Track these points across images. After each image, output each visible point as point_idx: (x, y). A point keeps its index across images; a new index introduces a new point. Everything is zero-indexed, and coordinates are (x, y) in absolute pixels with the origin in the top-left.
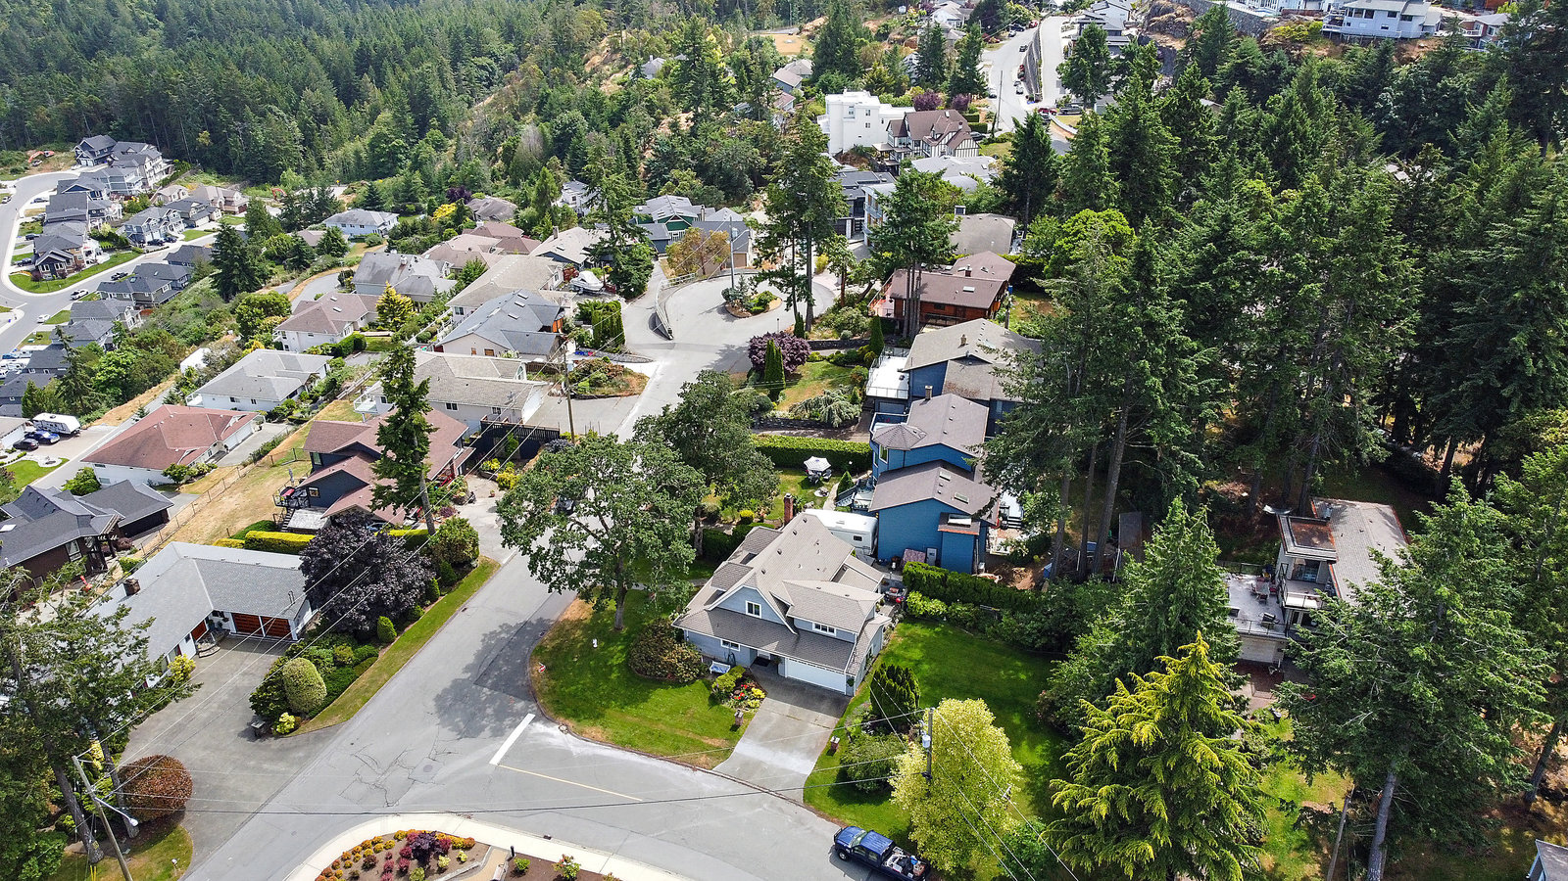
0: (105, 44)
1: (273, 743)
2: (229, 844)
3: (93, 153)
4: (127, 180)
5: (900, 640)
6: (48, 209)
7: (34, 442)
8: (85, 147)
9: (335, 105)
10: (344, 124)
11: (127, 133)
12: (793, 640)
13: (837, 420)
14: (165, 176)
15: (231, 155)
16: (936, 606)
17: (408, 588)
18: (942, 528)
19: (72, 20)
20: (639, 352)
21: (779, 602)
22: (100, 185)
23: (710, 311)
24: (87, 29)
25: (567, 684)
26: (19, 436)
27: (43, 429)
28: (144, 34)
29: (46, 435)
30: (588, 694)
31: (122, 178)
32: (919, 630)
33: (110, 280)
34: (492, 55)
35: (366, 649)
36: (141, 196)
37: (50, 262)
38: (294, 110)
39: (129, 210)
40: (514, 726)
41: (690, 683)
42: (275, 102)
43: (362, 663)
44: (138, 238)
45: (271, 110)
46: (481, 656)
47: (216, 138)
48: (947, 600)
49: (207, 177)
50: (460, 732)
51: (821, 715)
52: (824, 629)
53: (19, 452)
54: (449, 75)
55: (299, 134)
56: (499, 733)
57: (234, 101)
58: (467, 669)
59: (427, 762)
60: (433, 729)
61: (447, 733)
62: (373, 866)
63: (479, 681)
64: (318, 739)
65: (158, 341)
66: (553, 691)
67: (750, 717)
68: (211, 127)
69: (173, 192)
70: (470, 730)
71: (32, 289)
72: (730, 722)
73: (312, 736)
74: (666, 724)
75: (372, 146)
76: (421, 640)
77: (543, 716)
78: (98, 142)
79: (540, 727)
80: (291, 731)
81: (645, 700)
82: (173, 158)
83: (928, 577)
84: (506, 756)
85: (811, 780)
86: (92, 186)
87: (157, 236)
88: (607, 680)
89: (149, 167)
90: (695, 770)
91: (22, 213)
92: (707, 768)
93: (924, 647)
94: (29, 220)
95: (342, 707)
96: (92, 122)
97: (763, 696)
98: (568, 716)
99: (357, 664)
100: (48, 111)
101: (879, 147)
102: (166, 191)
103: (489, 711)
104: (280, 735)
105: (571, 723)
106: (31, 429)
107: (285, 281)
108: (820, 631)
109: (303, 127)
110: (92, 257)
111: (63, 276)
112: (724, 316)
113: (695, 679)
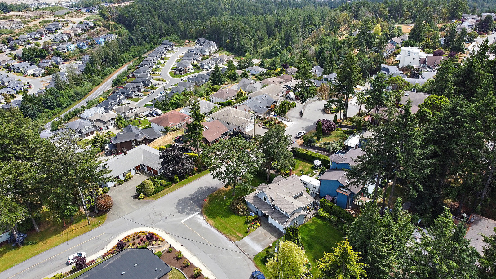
0: (215, 14)
1: (137, 200)
2: (113, 222)
3: (200, 43)
4: (205, 51)
5: (311, 222)
6: (184, 56)
7: (150, 115)
8: (199, 41)
9: (265, 36)
10: (266, 41)
11: (209, 38)
12: (273, 211)
13: (331, 150)
14: (216, 51)
15: (234, 47)
16: (326, 215)
17: (185, 169)
18: (337, 190)
19: (209, 6)
20: (290, 118)
21: (272, 199)
22: (198, 51)
23: (319, 110)
24: (211, 9)
25: (211, 207)
26: (147, 113)
27: (153, 112)
28: (226, 11)
29: (153, 114)
30: (215, 211)
31: (204, 50)
32: (319, 221)
33: (192, 77)
34: (315, 25)
35: (170, 183)
36: (208, 55)
37: (179, 70)
38: (253, 36)
39: (203, 59)
40: (192, 214)
41: (242, 216)
42: (249, 33)
43: (166, 186)
44: (203, 67)
45: (247, 36)
46: (195, 193)
47: (231, 42)
48: (331, 214)
49: (227, 53)
50: (179, 211)
51: (273, 237)
52: (282, 211)
53: (146, 117)
54: (300, 30)
55: (253, 43)
56: (188, 214)
57: (238, 32)
58: (190, 195)
59: (167, 216)
60: (173, 208)
61: (176, 211)
62: (139, 238)
63: (191, 199)
64: (147, 202)
65: (189, 95)
66: (207, 208)
67: (253, 231)
68: (231, 39)
69: (215, 56)
70: (181, 212)
71: (173, 77)
72: (246, 231)
73: (145, 201)
74: (230, 225)
75: (271, 49)
76: (184, 184)
77: (201, 214)
78: (202, 40)
79: (199, 216)
80: (142, 199)
81: (228, 217)
82: (219, 46)
83: (327, 205)
84: (186, 221)
85: (258, 254)
86: (196, 51)
87: (207, 67)
88: (222, 209)
89: (212, 48)
90: (230, 241)
91: (178, 56)
92: (233, 241)
93: (317, 226)
94: (179, 58)
95: (156, 196)
96: (202, 34)
97: (260, 226)
98: (207, 215)
99: (165, 186)
100: (193, 30)
101: (415, 66)
102: (214, 55)
103: (189, 208)
104: (139, 199)
105: (207, 217)
106: (151, 112)
107: (229, 84)
108: (281, 211)
109: (255, 42)
110: (190, 70)
111: (181, 74)
112: (322, 112)
113: (244, 215)
